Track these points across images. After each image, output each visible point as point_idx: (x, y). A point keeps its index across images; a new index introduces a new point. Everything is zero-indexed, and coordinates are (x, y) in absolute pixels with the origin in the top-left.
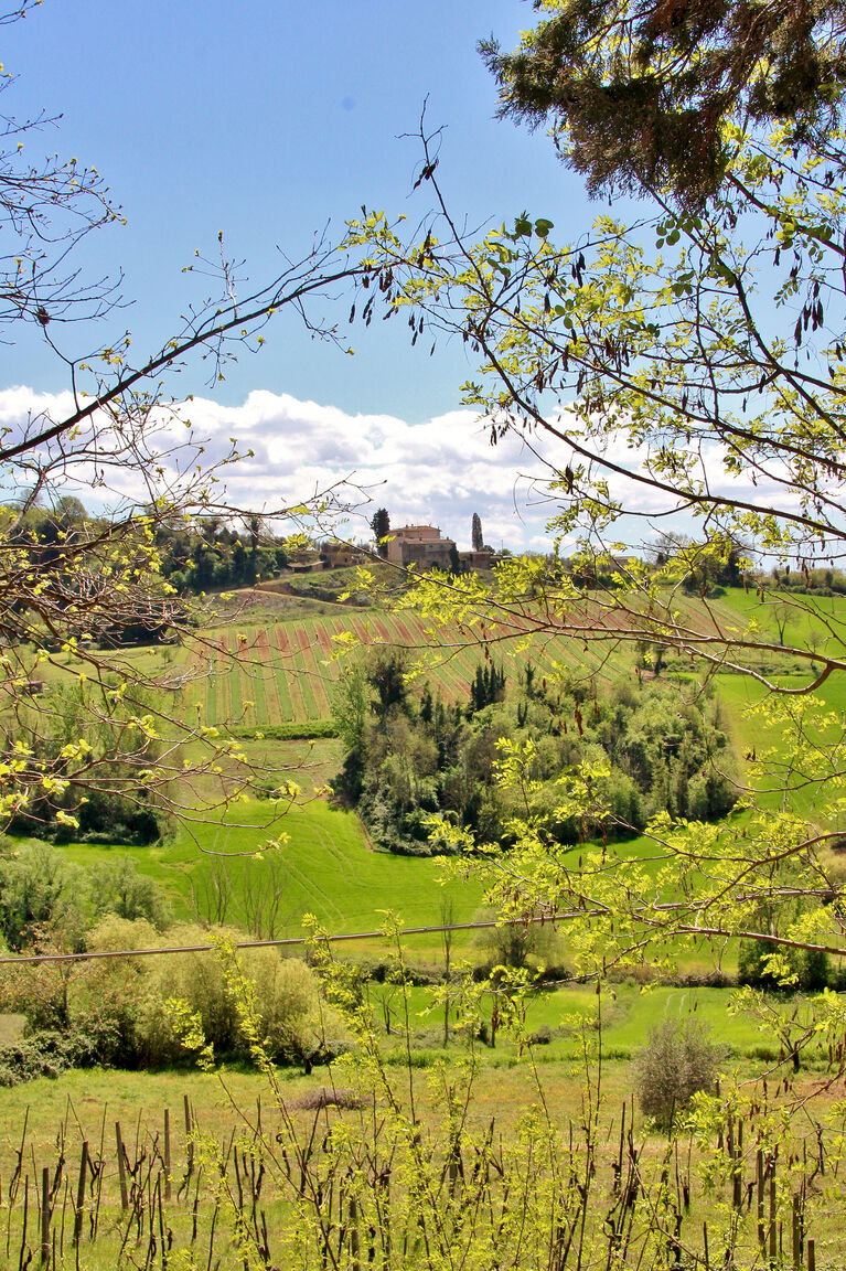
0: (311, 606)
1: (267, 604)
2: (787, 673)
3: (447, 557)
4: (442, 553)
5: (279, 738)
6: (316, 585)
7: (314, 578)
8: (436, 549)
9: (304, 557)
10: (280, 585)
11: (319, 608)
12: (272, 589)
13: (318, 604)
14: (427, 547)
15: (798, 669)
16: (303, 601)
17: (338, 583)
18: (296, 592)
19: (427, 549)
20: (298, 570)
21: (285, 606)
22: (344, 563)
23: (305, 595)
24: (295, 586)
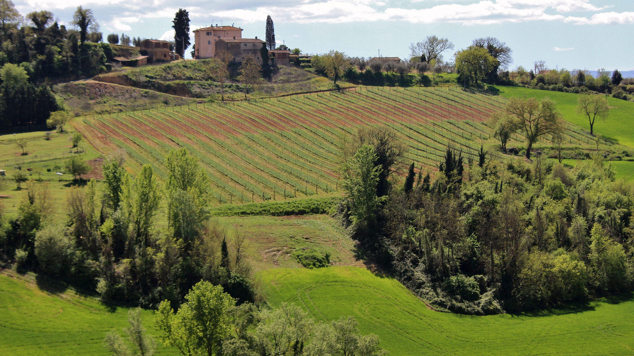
0: (153, 97)
1: (114, 94)
2: (620, 159)
3: (259, 54)
4: (254, 51)
5: (273, 214)
6: (152, 78)
7: (149, 71)
8: (250, 46)
9: (126, 52)
10: (119, 77)
11: (162, 99)
12: (112, 80)
13: (161, 95)
14: (242, 45)
15: (627, 155)
16: (146, 93)
17: (170, 76)
18: (136, 84)
19: (243, 47)
20: (125, 64)
21: (131, 97)
22: (163, 58)
23: (145, 87)
24: (134, 78)
